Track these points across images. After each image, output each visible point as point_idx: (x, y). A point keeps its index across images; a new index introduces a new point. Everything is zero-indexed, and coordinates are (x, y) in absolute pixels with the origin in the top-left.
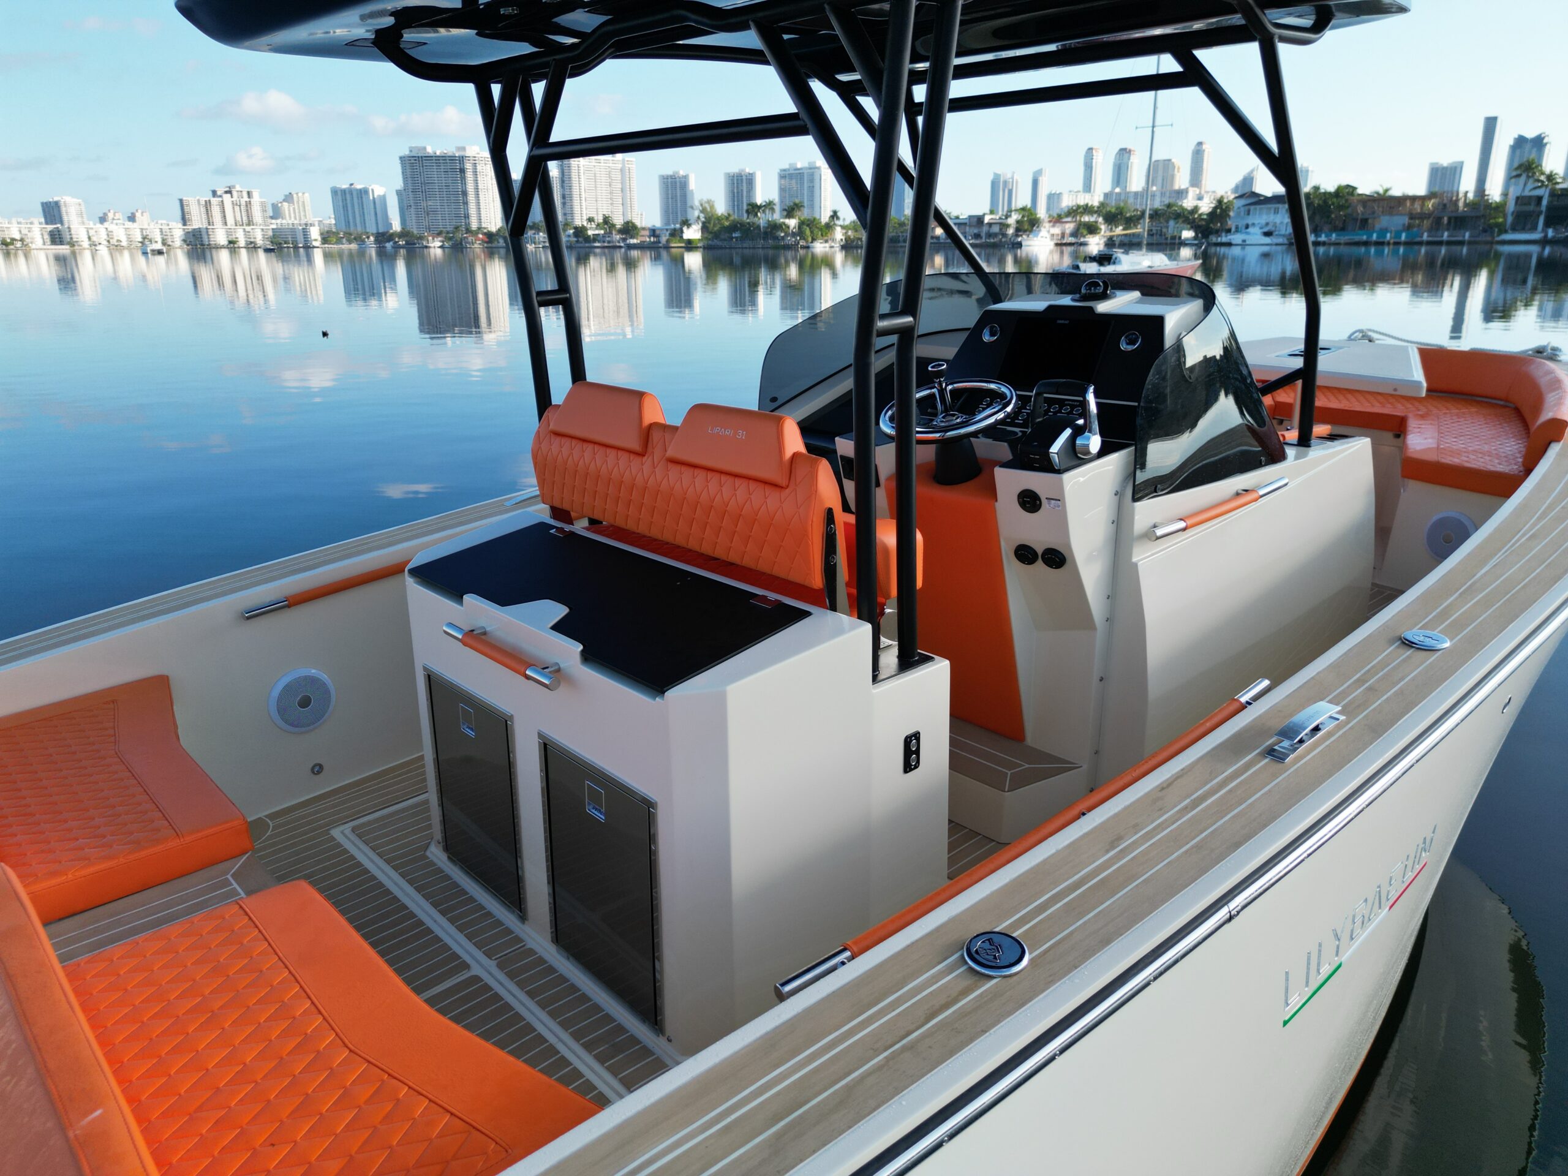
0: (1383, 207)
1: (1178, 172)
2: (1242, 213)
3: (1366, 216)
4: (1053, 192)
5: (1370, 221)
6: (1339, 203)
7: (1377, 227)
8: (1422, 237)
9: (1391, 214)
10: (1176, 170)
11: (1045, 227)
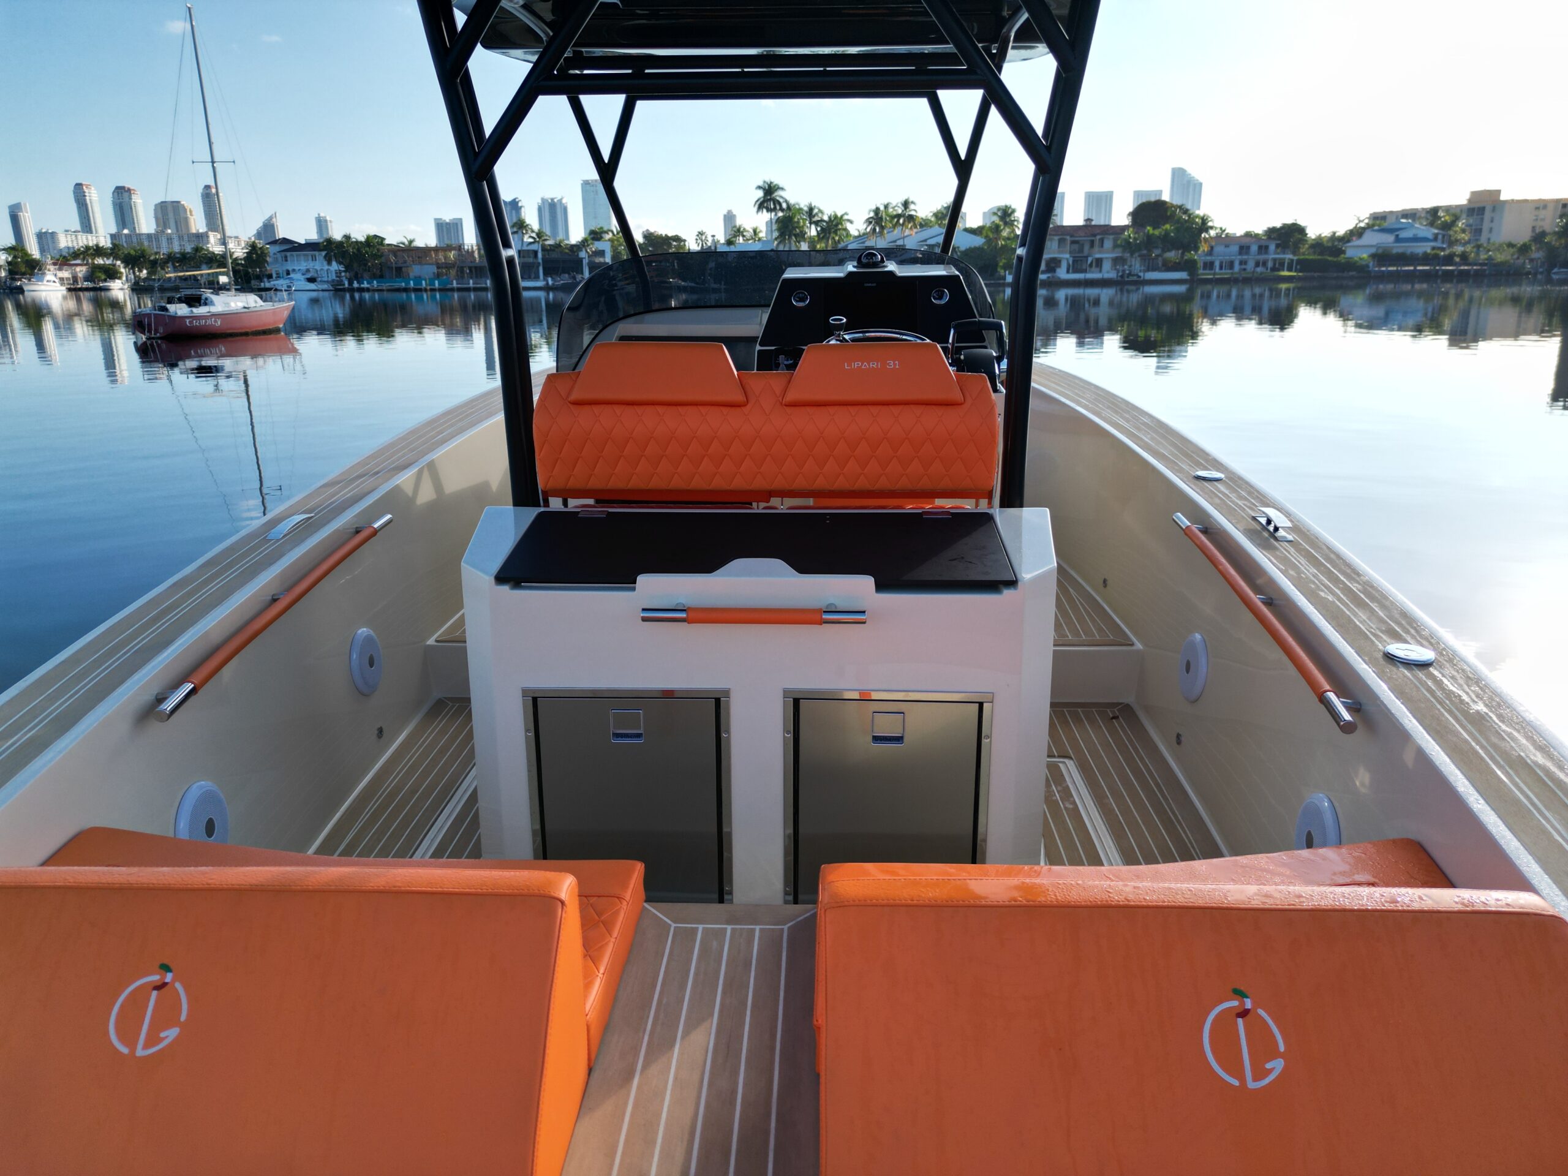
0: (412, 257)
1: (191, 215)
2: (280, 259)
3: (400, 265)
4: (44, 231)
5: (403, 269)
6: (372, 252)
7: (412, 275)
8: (452, 284)
9: (420, 263)
10: (188, 213)
11: (49, 270)
